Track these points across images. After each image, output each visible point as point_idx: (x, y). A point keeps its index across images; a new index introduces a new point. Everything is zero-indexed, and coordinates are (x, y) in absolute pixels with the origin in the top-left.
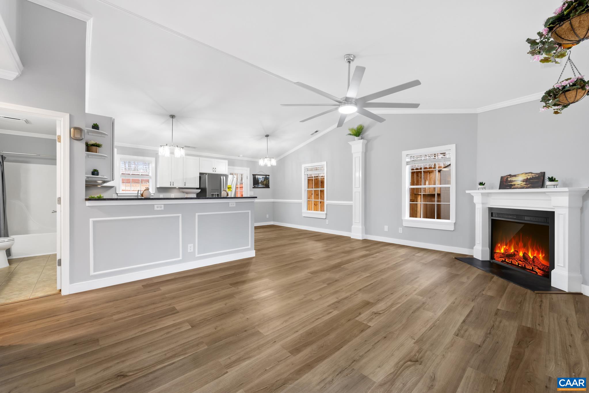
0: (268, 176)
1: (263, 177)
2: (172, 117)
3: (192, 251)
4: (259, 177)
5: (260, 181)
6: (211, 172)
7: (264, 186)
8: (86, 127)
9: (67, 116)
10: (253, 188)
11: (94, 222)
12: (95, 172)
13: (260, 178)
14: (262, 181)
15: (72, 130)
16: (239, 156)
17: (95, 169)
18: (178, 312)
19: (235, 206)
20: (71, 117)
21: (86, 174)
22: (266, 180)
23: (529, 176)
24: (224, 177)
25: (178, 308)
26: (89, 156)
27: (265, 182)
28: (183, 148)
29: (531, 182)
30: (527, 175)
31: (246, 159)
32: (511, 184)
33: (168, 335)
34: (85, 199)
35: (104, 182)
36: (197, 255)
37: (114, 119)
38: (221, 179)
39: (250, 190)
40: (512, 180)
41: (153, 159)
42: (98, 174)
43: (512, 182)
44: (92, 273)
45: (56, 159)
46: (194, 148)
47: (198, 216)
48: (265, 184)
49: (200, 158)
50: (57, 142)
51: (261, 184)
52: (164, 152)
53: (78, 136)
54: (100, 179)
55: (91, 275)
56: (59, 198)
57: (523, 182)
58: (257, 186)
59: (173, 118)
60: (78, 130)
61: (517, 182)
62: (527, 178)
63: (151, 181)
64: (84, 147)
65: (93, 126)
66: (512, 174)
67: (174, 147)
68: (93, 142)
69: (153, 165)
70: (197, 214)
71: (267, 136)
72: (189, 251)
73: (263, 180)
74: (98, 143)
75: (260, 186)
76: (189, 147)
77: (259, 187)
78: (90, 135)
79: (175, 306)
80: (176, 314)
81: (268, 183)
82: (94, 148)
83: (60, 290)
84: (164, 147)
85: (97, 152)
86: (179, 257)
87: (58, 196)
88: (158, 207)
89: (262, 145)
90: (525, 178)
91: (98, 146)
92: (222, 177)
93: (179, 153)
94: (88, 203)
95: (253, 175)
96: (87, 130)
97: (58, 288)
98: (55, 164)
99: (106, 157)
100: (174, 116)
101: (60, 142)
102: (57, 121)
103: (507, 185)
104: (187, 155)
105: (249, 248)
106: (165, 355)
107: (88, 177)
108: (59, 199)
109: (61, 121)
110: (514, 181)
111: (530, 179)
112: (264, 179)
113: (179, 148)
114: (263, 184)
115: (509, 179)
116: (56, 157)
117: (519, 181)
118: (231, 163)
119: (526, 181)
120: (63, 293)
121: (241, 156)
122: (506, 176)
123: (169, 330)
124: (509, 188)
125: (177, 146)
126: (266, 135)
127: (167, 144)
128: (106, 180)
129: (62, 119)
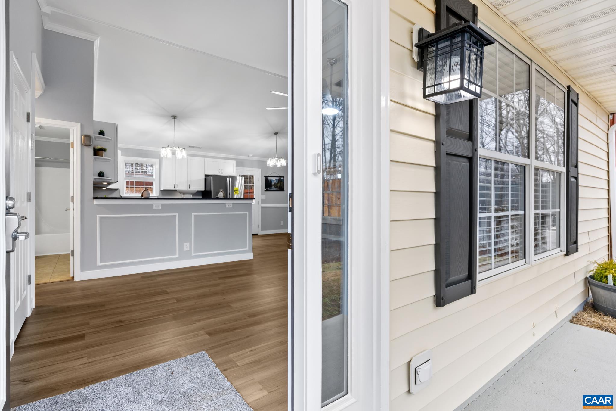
0: (282, 178)
1: (276, 179)
2: (174, 117)
3: (188, 249)
4: (272, 178)
5: (273, 184)
6: (217, 173)
7: (278, 189)
8: (94, 134)
9: (79, 125)
10: (265, 191)
11: (101, 218)
12: (101, 174)
13: (273, 181)
14: (275, 183)
15: (83, 137)
16: (249, 156)
17: (101, 171)
18: (168, 293)
19: (231, 207)
20: (82, 127)
21: (94, 176)
22: (281, 182)
24: (230, 179)
25: (168, 290)
26: (96, 160)
27: (279, 185)
28: (184, 149)
31: (256, 159)
33: (157, 305)
34: (93, 198)
35: (109, 184)
36: (193, 254)
37: (117, 125)
38: (227, 181)
39: (262, 194)
41: (157, 161)
42: (103, 176)
44: (99, 264)
45: (69, 163)
46: (199, 148)
47: (195, 215)
48: (279, 186)
49: (205, 158)
50: (71, 148)
51: (274, 186)
52: (166, 152)
53: (87, 143)
54: (106, 181)
55: (97, 265)
56: (72, 196)
58: (270, 189)
59: (174, 119)
60: (88, 137)
63: (155, 183)
64: (91, 151)
65: (99, 133)
67: (175, 148)
68: (99, 147)
69: (157, 166)
70: (193, 214)
71: (276, 134)
72: (185, 249)
73: (277, 183)
74: (103, 147)
75: (273, 188)
76: (193, 147)
77: (272, 190)
78: (97, 140)
79: (166, 289)
80: (166, 294)
81: (282, 186)
82: (101, 152)
83: (73, 277)
84: (165, 149)
85: (102, 156)
86: (176, 255)
87: (71, 195)
88: (156, 207)
89: (271, 143)
91: (104, 150)
92: (228, 179)
93: (181, 154)
94: (96, 202)
95: (265, 177)
96: (95, 136)
97: (72, 275)
98: (69, 167)
99: (110, 160)
100: (176, 116)
101: (73, 147)
102: (70, 130)
104: (189, 155)
105: (247, 250)
106: (153, 314)
107: (95, 179)
108: (72, 198)
109: (73, 129)
112: (277, 181)
113: (180, 149)
114: (277, 187)
116: (70, 160)
118: (240, 164)
120: (76, 279)
121: (251, 155)
123: (159, 302)
125: (179, 148)
126: (274, 132)
127: (168, 146)
128: (111, 181)
129: (75, 128)
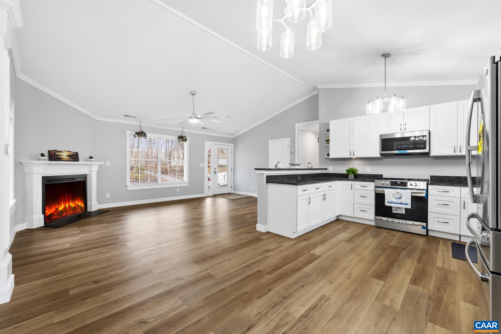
23: (70, 153)
29: (72, 157)
30: (69, 152)
32: (59, 158)
40: (59, 155)
43: (59, 156)
57: (68, 157)
61: (63, 156)
62: (69, 155)
66: (58, 150)
90: (68, 154)
103: (56, 158)
110: (61, 155)
111: (71, 155)
115: (57, 154)
117: (64, 155)
119: (69, 156)
122: (53, 150)
124: (59, 160)
